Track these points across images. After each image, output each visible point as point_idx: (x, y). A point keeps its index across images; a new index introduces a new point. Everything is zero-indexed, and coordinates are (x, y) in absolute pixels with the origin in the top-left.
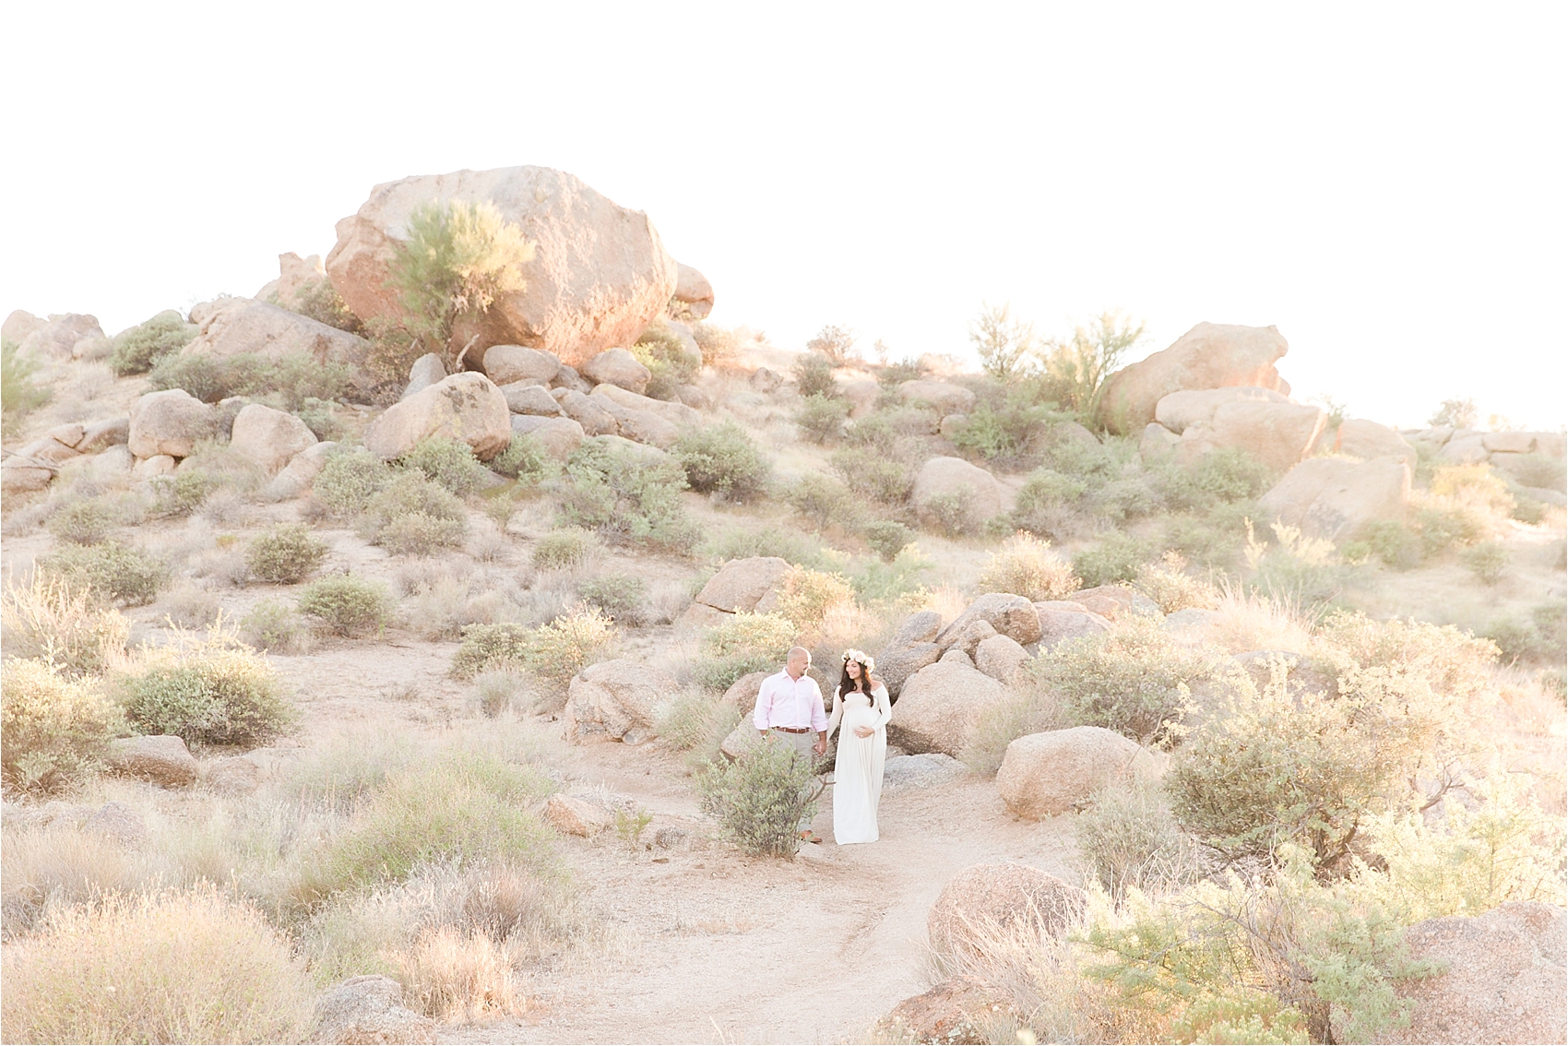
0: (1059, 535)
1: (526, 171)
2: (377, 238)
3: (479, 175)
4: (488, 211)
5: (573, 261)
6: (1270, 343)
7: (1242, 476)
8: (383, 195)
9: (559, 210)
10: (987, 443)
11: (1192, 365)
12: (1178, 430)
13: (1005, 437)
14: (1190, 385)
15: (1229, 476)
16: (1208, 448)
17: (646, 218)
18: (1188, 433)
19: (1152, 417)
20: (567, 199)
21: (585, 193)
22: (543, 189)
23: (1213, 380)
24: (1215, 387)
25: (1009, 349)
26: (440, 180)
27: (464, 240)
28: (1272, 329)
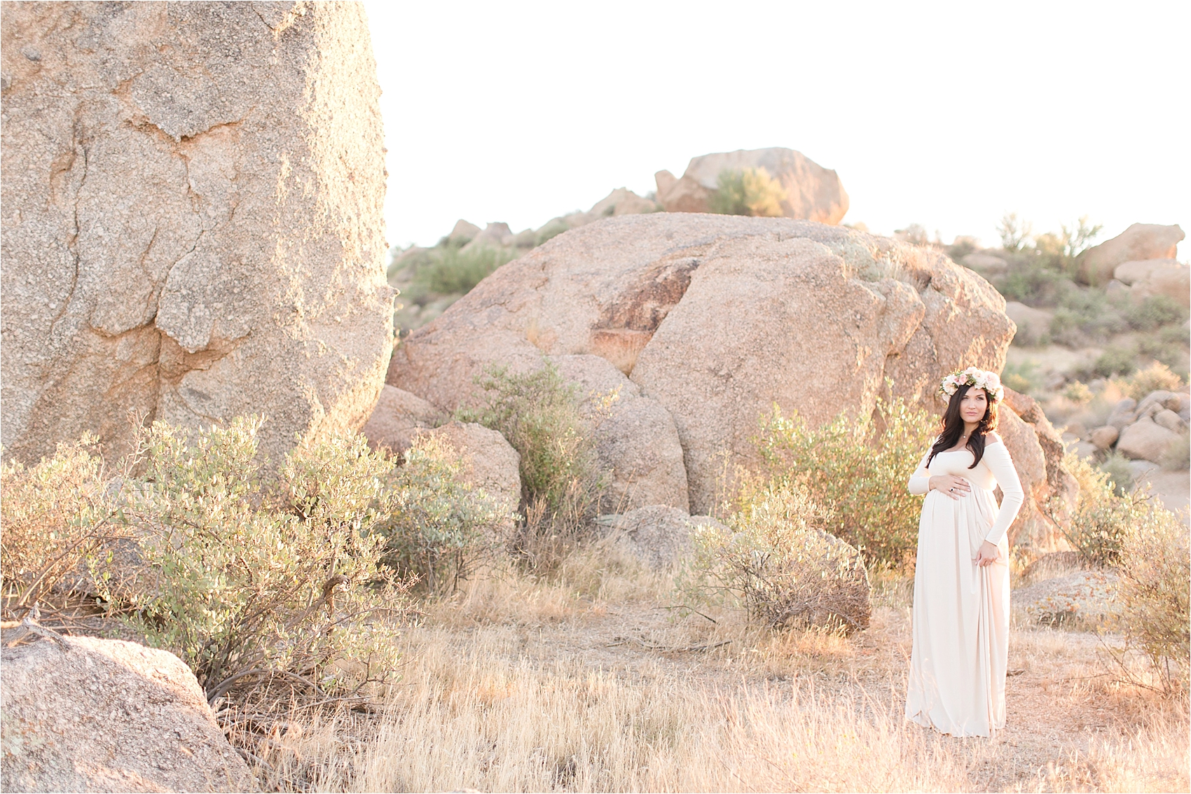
0: (1075, 344)
1: (776, 149)
2: (695, 186)
3: (750, 151)
4: (763, 173)
5: (803, 198)
6: (1175, 234)
7: (1170, 310)
8: (697, 163)
9: (794, 170)
10: (1020, 291)
11: (1133, 247)
12: (1129, 284)
13: (1029, 288)
14: (1132, 258)
15: (1162, 310)
16: (1147, 294)
17: (835, 173)
18: (1135, 286)
19: (1111, 276)
20: (798, 163)
21: (807, 160)
22: (786, 159)
23: (1145, 255)
24: (1146, 259)
25: (1018, 235)
26: (728, 155)
27: (751, 189)
28: (1177, 226)
